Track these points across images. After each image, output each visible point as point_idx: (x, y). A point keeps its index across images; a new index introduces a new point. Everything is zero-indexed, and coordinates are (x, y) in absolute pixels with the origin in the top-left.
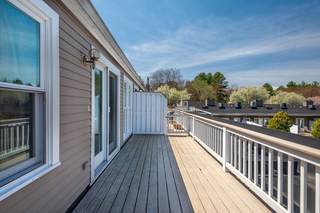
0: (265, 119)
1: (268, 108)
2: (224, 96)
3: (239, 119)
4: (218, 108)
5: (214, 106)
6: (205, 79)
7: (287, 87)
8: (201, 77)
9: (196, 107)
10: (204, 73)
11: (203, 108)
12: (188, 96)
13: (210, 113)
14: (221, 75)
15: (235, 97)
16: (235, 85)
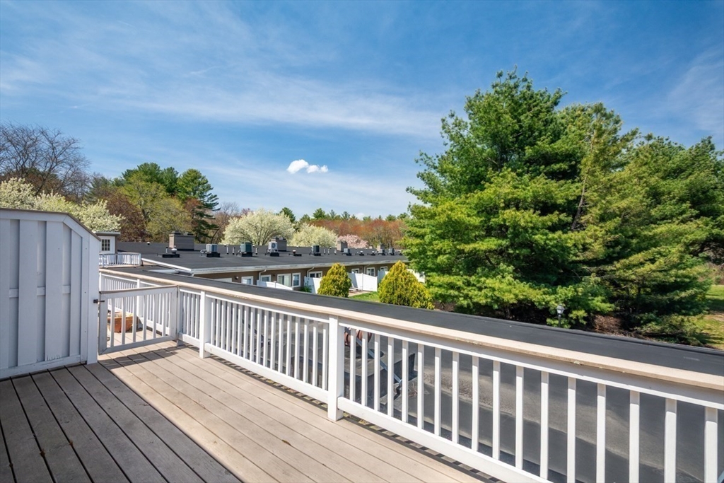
0: (293, 274)
1: (295, 255)
2: (210, 227)
3: (252, 278)
4: (205, 256)
5: (193, 250)
6: (160, 181)
7: (313, 218)
8: (146, 173)
9: (144, 255)
10: (155, 166)
11: (164, 256)
12: (112, 223)
13: (189, 270)
14: (200, 177)
15: (235, 231)
16: (231, 206)
